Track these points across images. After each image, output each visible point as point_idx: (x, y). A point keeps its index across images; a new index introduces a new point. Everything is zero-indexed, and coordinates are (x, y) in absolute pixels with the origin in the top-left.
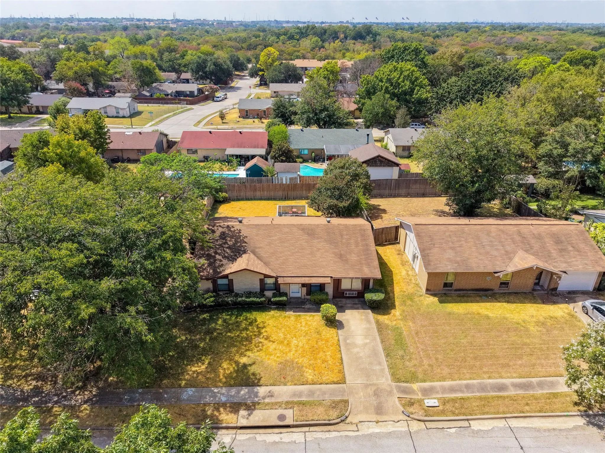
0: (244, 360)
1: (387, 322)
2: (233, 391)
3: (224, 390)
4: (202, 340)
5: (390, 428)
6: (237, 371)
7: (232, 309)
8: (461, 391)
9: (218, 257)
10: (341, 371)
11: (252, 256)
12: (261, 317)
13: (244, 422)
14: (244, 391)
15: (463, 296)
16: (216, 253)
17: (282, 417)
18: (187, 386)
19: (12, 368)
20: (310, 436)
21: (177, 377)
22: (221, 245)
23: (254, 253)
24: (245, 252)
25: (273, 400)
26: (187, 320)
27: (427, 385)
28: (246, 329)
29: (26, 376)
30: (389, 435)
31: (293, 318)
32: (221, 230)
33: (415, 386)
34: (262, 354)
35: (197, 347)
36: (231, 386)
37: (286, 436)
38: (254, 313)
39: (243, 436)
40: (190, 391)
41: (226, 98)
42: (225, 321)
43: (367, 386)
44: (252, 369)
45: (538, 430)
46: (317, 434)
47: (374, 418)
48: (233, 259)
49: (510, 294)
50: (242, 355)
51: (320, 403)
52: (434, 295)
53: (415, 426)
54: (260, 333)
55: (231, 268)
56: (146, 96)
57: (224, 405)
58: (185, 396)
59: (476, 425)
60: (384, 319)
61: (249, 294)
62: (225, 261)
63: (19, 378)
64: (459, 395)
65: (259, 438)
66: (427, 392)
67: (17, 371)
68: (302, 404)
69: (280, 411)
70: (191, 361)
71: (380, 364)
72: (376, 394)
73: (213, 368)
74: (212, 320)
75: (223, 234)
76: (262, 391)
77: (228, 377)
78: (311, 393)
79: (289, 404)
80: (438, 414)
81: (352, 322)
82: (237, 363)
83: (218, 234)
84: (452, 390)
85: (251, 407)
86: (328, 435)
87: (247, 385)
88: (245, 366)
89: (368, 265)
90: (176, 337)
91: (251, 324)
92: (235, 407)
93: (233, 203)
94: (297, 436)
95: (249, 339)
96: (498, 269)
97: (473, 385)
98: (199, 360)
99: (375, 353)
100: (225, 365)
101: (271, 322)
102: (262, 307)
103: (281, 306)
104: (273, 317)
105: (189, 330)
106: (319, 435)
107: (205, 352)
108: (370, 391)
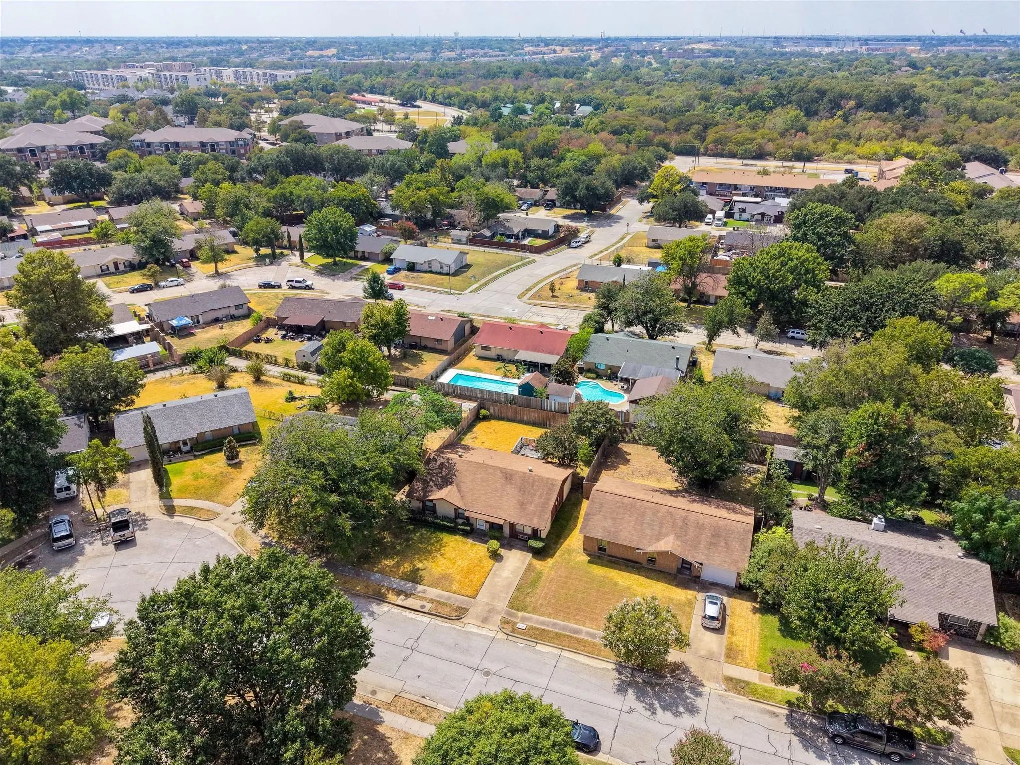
0: (420, 565)
1: (537, 566)
2: (403, 583)
3: (397, 581)
4: (400, 544)
5: (484, 632)
6: (411, 571)
7: (431, 527)
8: (548, 626)
9: (431, 483)
10: (477, 592)
11: (455, 488)
12: (447, 538)
13: (399, 602)
14: (409, 584)
15: (614, 562)
16: (431, 480)
17: (422, 606)
18: (377, 572)
19: (284, 533)
20: (433, 622)
21: (374, 564)
22: (437, 474)
23: (458, 486)
24: (451, 484)
25: (423, 595)
26: (397, 528)
27: (527, 615)
28: (432, 544)
29: (290, 540)
30: (480, 635)
31: (469, 545)
32: (442, 460)
33: (520, 614)
34: (433, 565)
35: (395, 548)
36: (403, 579)
37: (420, 618)
38: (445, 534)
39: (396, 610)
40: (378, 576)
41: (589, 241)
42: (421, 535)
43: (488, 604)
44: (421, 573)
45: (576, 662)
46: (439, 622)
47: (479, 624)
48: (440, 488)
49: (656, 570)
50: (421, 561)
51: (450, 606)
52: (589, 555)
53: (501, 636)
54: (440, 549)
55: (436, 495)
56: (486, 237)
57: (393, 589)
58: (373, 578)
59: (539, 647)
60: (537, 564)
61: (445, 518)
62: (434, 488)
63: (287, 540)
64: (545, 628)
65: (404, 613)
66: (523, 620)
67: (286, 535)
68: (440, 602)
69: (424, 603)
70: (386, 558)
71: (507, 593)
72: (490, 611)
73: (397, 565)
74: (414, 531)
75: (442, 464)
76: (420, 587)
77: (404, 573)
78: (450, 598)
79: (432, 601)
80: (520, 634)
81: (510, 559)
82: (414, 565)
83: (438, 464)
84: (543, 623)
85: (407, 595)
86: (444, 624)
87: (412, 581)
88: (418, 569)
89: (540, 517)
90: (385, 538)
91: (437, 542)
92: (399, 593)
93: (493, 421)
94: (426, 619)
95: (430, 552)
96: (640, 547)
97: (559, 625)
98: (392, 558)
99: (509, 586)
100: (406, 565)
101: (452, 544)
102: (453, 531)
103: (466, 534)
104: (456, 540)
105: (395, 536)
106: (439, 623)
107: (397, 553)
108: (487, 608)
